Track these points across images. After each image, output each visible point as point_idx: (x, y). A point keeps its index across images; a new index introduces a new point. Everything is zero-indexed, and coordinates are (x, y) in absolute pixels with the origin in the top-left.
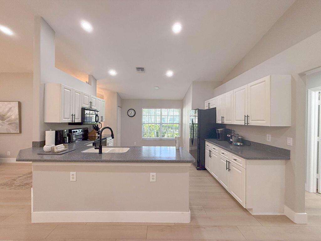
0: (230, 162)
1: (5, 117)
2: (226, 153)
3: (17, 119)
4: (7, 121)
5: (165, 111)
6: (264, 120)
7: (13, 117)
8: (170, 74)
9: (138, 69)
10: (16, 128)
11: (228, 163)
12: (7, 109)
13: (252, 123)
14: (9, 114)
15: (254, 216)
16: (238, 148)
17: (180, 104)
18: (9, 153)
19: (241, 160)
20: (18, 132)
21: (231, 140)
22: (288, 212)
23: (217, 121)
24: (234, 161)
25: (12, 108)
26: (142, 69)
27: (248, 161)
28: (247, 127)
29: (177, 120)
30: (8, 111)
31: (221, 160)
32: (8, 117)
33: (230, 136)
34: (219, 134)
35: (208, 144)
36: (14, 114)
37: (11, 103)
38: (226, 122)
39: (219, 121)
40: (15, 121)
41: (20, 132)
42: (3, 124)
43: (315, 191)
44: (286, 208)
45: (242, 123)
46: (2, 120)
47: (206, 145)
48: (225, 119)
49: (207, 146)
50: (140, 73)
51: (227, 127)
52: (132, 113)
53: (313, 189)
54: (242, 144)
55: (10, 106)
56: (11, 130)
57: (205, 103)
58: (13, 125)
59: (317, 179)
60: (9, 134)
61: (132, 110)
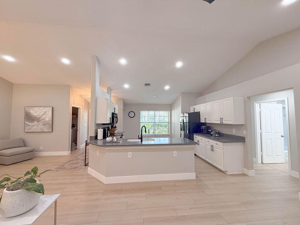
0: (213, 146)
1: (40, 119)
2: (210, 140)
3: (50, 120)
4: (42, 123)
5: (158, 113)
6: (231, 121)
7: (47, 119)
8: (167, 87)
9: (146, 85)
10: (49, 128)
11: (212, 146)
12: (42, 113)
13: (224, 122)
14: (44, 117)
15: (229, 175)
16: (217, 138)
17: (170, 107)
18: (41, 148)
19: (220, 144)
20: (51, 131)
21: (212, 133)
22: (246, 171)
23: (201, 120)
24: (216, 145)
25: (46, 112)
26: (149, 85)
27: (225, 144)
28: (222, 125)
29: (167, 120)
30: (43, 115)
31: (207, 146)
32: (43, 119)
33: (210, 130)
34: (202, 129)
35: (196, 137)
36: (48, 117)
37: (47, 108)
38: (207, 122)
39: (202, 121)
40: (49, 123)
41: (52, 131)
42: (38, 125)
43: (261, 163)
44: (245, 169)
45: (219, 122)
46: (38, 121)
47: (194, 137)
48: (207, 120)
49: (196, 138)
50: (147, 87)
51: (208, 125)
52: (132, 115)
53: (260, 161)
54: (218, 135)
55: (45, 111)
56: (45, 129)
57: (191, 108)
58: (47, 125)
59: (262, 155)
60: (43, 133)
61: (132, 112)
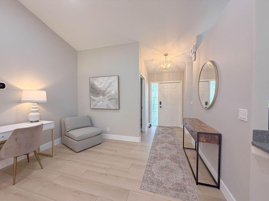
1: (105, 93)
3: (117, 94)
4: (107, 97)
7: (113, 92)
10: (116, 104)
12: (107, 85)
14: (109, 90)
18: (108, 129)
32: (109, 93)
37: (112, 77)
40: (115, 97)
41: (119, 108)
42: (104, 100)
46: (103, 95)
55: (111, 81)
56: (111, 106)
58: (113, 101)
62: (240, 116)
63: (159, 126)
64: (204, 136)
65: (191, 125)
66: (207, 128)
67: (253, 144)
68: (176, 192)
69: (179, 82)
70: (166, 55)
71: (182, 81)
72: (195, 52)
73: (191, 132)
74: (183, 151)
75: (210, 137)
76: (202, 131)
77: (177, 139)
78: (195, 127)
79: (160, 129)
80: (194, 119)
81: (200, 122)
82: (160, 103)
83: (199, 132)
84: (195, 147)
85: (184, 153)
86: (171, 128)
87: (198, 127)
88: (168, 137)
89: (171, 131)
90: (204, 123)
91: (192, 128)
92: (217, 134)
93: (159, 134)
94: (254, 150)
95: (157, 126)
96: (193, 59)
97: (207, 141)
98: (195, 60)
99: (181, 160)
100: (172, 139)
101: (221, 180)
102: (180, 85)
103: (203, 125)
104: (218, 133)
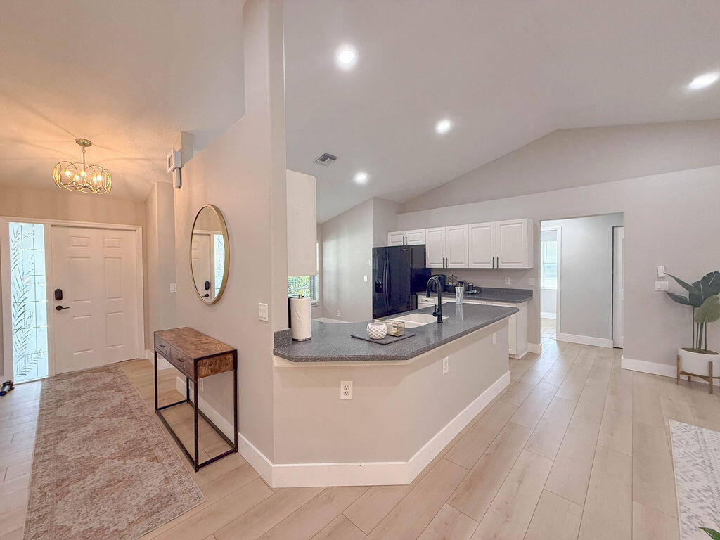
6: (520, 263)
13: (503, 265)
22: (531, 347)
23: (428, 264)
38: (451, 266)
39: (434, 264)
44: (529, 344)
48: (449, 262)
49: (425, 302)
57: (390, 236)
62: (260, 315)
63: (56, 378)
64: (208, 362)
65: (178, 346)
66: (213, 344)
67: (275, 354)
68: (150, 520)
69: (133, 229)
70: (85, 144)
71: (141, 228)
72: (180, 169)
73: (178, 362)
74: (157, 419)
75: (218, 362)
76: (202, 354)
77: (134, 394)
78: (188, 349)
79: (59, 387)
80: (183, 329)
81: (198, 334)
82: (59, 295)
83: (197, 357)
84: (186, 397)
85: (161, 422)
86: (107, 369)
87: (193, 347)
88: (103, 400)
89: (108, 379)
90: (205, 335)
91: (180, 353)
92: (230, 352)
93: (59, 403)
94: (277, 361)
95: (44, 380)
96: (175, 183)
97: (214, 372)
98: (180, 188)
99: (153, 441)
100: (118, 399)
101: (239, 434)
102: (135, 238)
103: (204, 339)
104: (231, 350)
